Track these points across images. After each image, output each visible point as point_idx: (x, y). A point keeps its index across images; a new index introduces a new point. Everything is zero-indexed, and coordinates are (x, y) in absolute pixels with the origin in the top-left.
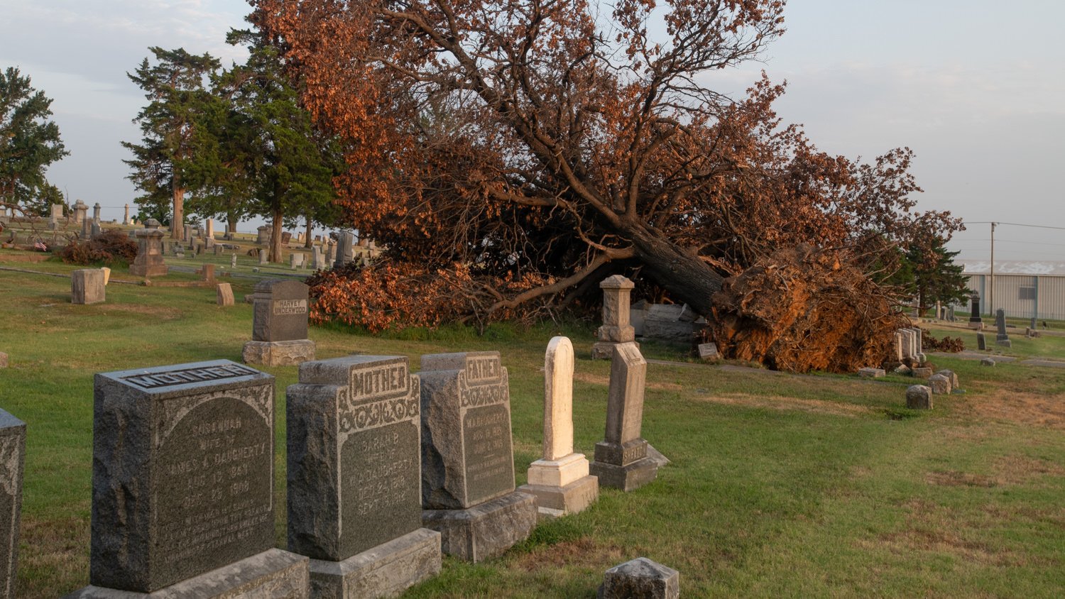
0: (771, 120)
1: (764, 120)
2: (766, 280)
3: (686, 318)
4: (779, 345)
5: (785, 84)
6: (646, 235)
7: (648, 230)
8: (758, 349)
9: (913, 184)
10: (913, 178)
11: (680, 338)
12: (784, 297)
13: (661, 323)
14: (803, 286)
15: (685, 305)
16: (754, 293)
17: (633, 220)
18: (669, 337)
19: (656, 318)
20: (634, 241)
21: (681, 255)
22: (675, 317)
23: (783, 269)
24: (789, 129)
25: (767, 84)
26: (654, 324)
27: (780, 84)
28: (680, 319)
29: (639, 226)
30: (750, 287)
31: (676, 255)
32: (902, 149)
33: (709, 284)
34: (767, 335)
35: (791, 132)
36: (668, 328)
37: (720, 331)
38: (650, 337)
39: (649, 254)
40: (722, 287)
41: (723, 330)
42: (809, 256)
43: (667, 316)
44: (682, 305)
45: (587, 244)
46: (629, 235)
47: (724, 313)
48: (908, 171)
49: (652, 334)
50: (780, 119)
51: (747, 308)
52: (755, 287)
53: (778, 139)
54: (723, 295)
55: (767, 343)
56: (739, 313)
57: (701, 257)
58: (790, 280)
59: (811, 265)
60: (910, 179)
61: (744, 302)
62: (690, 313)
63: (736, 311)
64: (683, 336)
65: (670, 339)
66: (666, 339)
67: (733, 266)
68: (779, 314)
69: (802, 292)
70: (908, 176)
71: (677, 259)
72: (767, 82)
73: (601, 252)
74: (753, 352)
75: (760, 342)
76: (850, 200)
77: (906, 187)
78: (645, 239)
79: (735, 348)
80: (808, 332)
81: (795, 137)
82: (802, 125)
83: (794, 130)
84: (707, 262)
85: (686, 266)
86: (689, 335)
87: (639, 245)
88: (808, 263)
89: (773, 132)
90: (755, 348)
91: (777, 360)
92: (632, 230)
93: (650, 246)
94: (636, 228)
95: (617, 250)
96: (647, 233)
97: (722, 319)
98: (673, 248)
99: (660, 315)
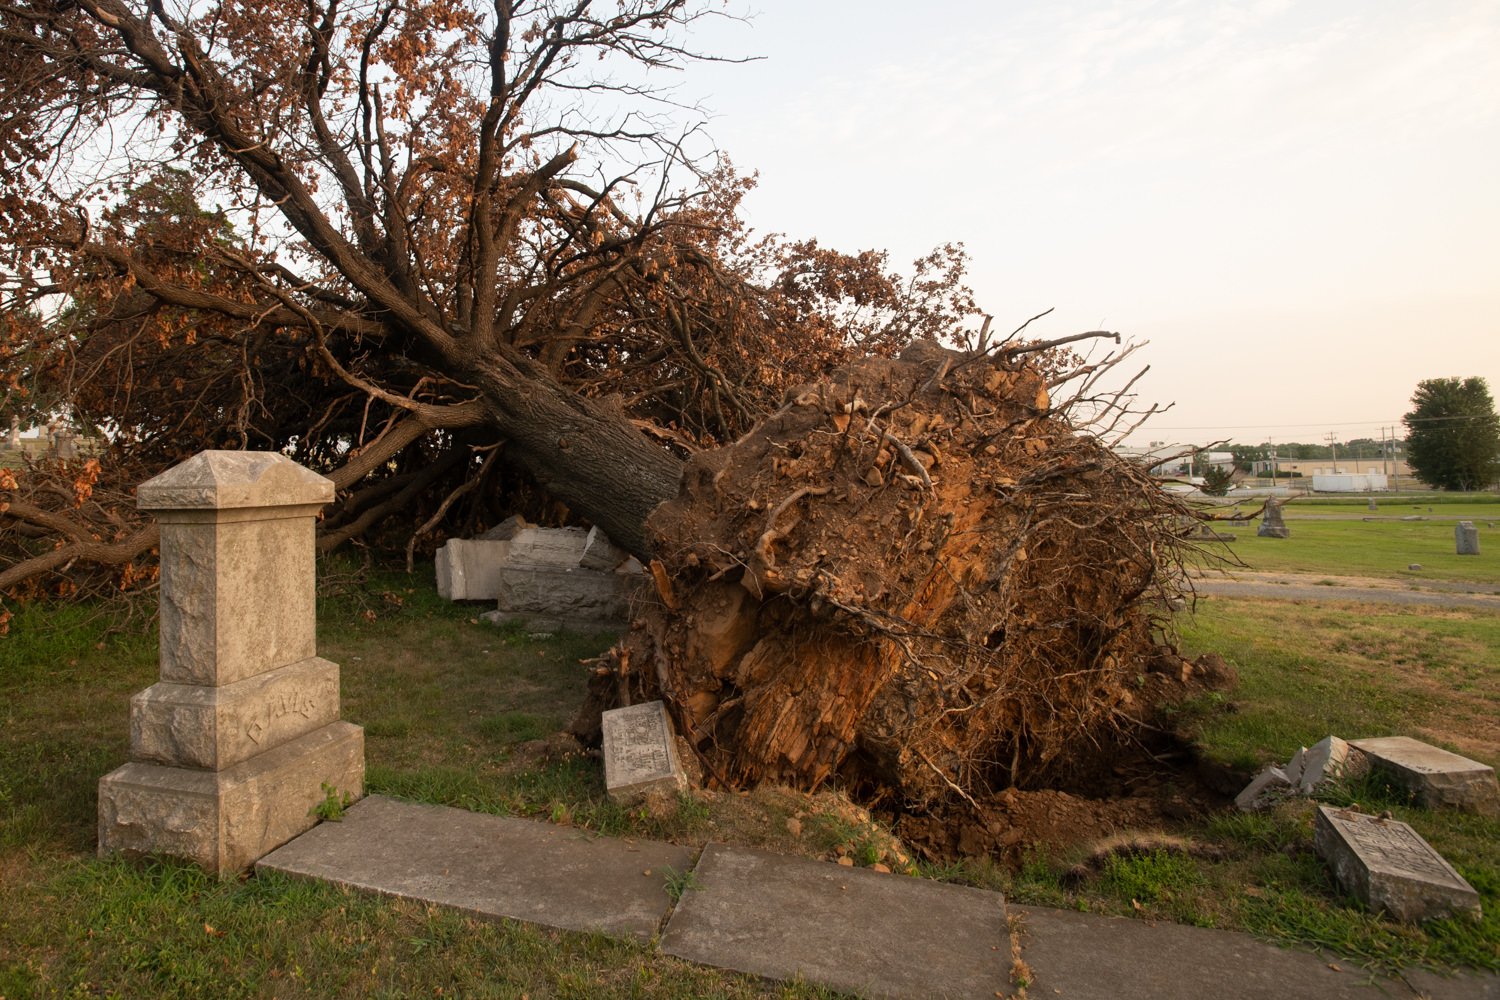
0: (737, 234)
1: (728, 234)
2: (842, 451)
3: (596, 563)
4: (908, 698)
5: (756, 174)
6: (509, 374)
7: (517, 365)
8: (827, 717)
9: (971, 303)
10: (971, 292)
11: (585, 612)
12: (917, 515)
13: (539, 574)
14: (965, 467)
15: (594, 531)
16: (803, 504)
17: (485, 345)
18: (557, 609)
19: (527, 564)
20: (483, 387)
21: (585, 412)
22: (572, 560)
23: (885, 415)
24: (765, 242)
25: (731, 173)
26: (523, 578)
27: (750, 175)
28: (582, 565)
29: (498, 358)
30: (785, 481)
31: (572, 413)
32: (954, 247)
33: (646, 476)
34: (861, 660)
35: (769, 245)
36: (554, 588)
37: (683, 644)
38: (515, 609)
39: (513, 414)
40: (683, 485)
41: (693, 641)
42: (950, 373)
43: (552, 557)
44: (588, 530)
45: (367, 395)
46: (473, 375)
47: (694, 578)
48: (962, 280)
49: (518, 602)
50: (750, 230)
51: (782, 561)
52: (806, 480)
53: (749, 257)
54: (687, 515)
55: (858, 691)
56: (751, 581)
57: (633, 421)
58: (927, 451)
59: (964, 398)
60: (967, 294)
61: (768, 536)
62: (606, 550)
63: (738, 573)
64: (592, 605)
65: (560, 613)
66: (550, 615)
67: (698, 439)
68: (908, 581)
69: (966, 490)
70: (964, 289)
71: (574, 422)
72: (731, 170)
73: (408, 414)
74: (809, 726)
75: (835, 690)
76: (873, 333)
77: (960, 309)
78: (505, 382)
79: (738, 712)
80: (997, 637)
81: (776, 252)
82: (784, 235)
83: (773, 243)
84: (646, 432)
85: (592, 437)
86: (604, 603)
87: (494, 396)
88: (954, 393)
89: (740, 249)
90: (815, 711)
91: (904, 757)
92: (482, 366)
93: (515, 394)
94: (490, 361)
95: (443, 408)
96: (513, 369)
97: (687, 605)
98: (567, 399)
99: (538, 555)
